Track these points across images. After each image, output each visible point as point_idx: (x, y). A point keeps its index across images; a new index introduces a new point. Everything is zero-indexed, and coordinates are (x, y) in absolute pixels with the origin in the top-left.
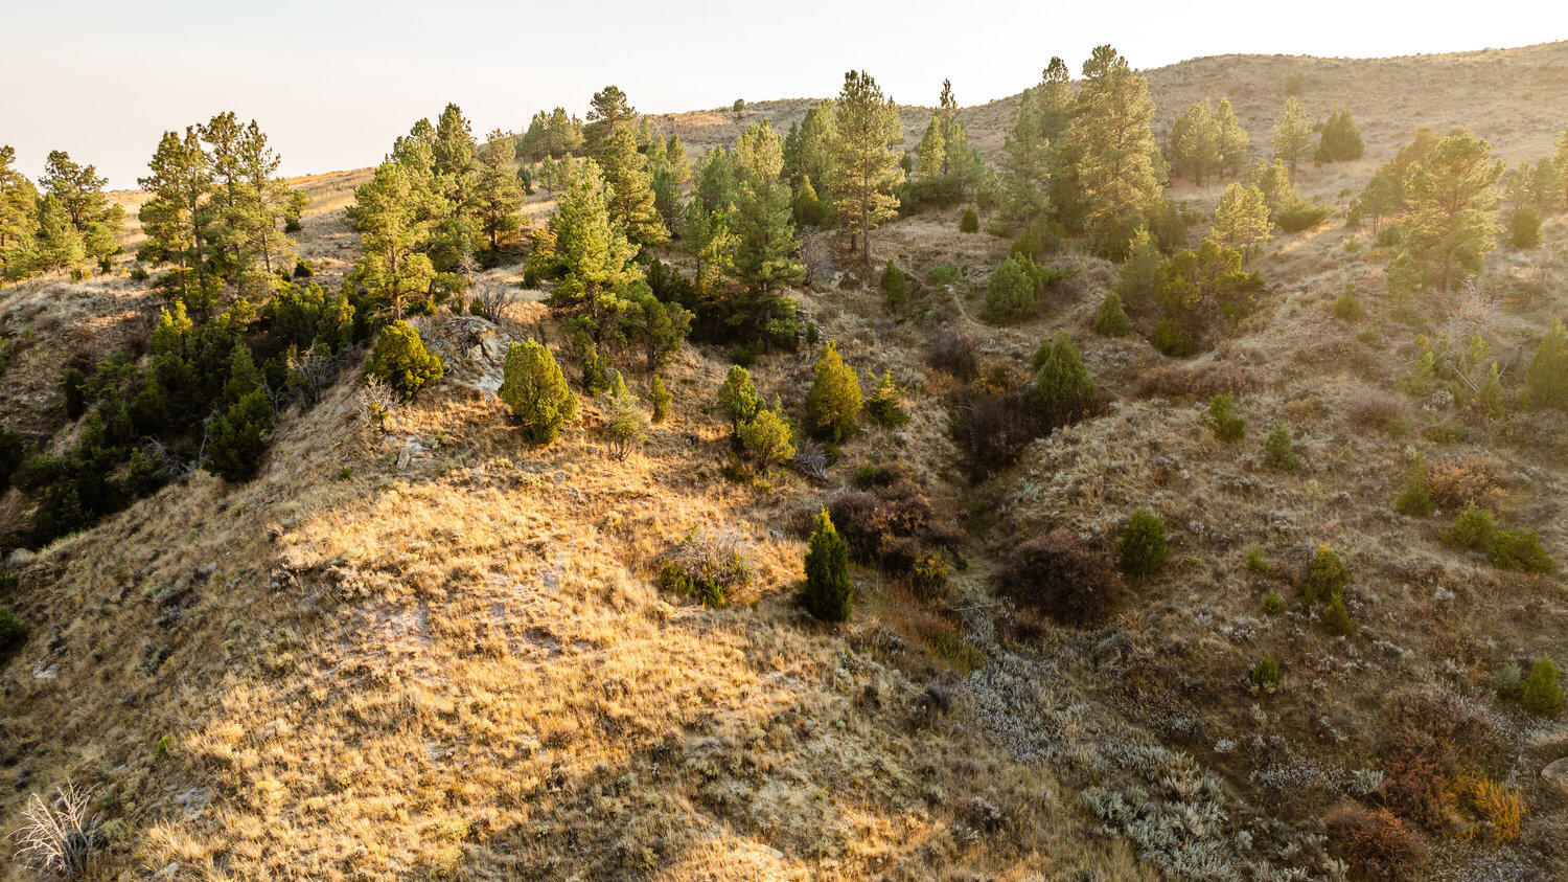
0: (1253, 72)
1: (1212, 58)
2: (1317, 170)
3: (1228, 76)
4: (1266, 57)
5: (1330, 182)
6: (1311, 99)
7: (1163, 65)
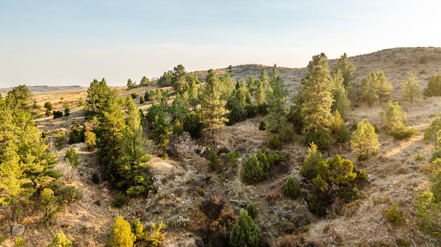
0: (406, 55)
1: (390, 49)
2: (424, 100)
3: (395, 57)
4: (412, 48)
5: (428, 108)
6: (430, 65)
7: (371, 52)
